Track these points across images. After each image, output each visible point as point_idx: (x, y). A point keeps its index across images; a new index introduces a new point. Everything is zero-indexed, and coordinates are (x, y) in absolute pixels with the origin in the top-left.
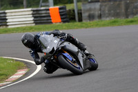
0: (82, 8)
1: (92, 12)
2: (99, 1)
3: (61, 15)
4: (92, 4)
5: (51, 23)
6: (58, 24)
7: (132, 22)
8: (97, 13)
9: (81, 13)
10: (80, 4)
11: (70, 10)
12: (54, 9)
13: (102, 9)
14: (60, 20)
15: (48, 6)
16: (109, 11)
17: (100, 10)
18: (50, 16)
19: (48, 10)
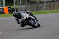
0: (18, 7)
1: (22, 9)
2: (25, 5)
3: (9, 10)
4: (22, 6)
5: (5, 14)
6: (8, 14)
7: (39, 13)
8: (24, 9)
9: (17, 10)
10: (17, 6)
11: (12, 8)
12: (6, 8)
13: (26, 8)
14: (8, 13)
15: (3, 7)
16: (29, 8)
17: (25, 8)
18: (4, 11)
19: (3, 8)
